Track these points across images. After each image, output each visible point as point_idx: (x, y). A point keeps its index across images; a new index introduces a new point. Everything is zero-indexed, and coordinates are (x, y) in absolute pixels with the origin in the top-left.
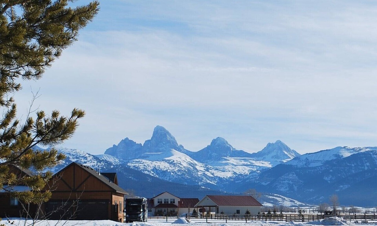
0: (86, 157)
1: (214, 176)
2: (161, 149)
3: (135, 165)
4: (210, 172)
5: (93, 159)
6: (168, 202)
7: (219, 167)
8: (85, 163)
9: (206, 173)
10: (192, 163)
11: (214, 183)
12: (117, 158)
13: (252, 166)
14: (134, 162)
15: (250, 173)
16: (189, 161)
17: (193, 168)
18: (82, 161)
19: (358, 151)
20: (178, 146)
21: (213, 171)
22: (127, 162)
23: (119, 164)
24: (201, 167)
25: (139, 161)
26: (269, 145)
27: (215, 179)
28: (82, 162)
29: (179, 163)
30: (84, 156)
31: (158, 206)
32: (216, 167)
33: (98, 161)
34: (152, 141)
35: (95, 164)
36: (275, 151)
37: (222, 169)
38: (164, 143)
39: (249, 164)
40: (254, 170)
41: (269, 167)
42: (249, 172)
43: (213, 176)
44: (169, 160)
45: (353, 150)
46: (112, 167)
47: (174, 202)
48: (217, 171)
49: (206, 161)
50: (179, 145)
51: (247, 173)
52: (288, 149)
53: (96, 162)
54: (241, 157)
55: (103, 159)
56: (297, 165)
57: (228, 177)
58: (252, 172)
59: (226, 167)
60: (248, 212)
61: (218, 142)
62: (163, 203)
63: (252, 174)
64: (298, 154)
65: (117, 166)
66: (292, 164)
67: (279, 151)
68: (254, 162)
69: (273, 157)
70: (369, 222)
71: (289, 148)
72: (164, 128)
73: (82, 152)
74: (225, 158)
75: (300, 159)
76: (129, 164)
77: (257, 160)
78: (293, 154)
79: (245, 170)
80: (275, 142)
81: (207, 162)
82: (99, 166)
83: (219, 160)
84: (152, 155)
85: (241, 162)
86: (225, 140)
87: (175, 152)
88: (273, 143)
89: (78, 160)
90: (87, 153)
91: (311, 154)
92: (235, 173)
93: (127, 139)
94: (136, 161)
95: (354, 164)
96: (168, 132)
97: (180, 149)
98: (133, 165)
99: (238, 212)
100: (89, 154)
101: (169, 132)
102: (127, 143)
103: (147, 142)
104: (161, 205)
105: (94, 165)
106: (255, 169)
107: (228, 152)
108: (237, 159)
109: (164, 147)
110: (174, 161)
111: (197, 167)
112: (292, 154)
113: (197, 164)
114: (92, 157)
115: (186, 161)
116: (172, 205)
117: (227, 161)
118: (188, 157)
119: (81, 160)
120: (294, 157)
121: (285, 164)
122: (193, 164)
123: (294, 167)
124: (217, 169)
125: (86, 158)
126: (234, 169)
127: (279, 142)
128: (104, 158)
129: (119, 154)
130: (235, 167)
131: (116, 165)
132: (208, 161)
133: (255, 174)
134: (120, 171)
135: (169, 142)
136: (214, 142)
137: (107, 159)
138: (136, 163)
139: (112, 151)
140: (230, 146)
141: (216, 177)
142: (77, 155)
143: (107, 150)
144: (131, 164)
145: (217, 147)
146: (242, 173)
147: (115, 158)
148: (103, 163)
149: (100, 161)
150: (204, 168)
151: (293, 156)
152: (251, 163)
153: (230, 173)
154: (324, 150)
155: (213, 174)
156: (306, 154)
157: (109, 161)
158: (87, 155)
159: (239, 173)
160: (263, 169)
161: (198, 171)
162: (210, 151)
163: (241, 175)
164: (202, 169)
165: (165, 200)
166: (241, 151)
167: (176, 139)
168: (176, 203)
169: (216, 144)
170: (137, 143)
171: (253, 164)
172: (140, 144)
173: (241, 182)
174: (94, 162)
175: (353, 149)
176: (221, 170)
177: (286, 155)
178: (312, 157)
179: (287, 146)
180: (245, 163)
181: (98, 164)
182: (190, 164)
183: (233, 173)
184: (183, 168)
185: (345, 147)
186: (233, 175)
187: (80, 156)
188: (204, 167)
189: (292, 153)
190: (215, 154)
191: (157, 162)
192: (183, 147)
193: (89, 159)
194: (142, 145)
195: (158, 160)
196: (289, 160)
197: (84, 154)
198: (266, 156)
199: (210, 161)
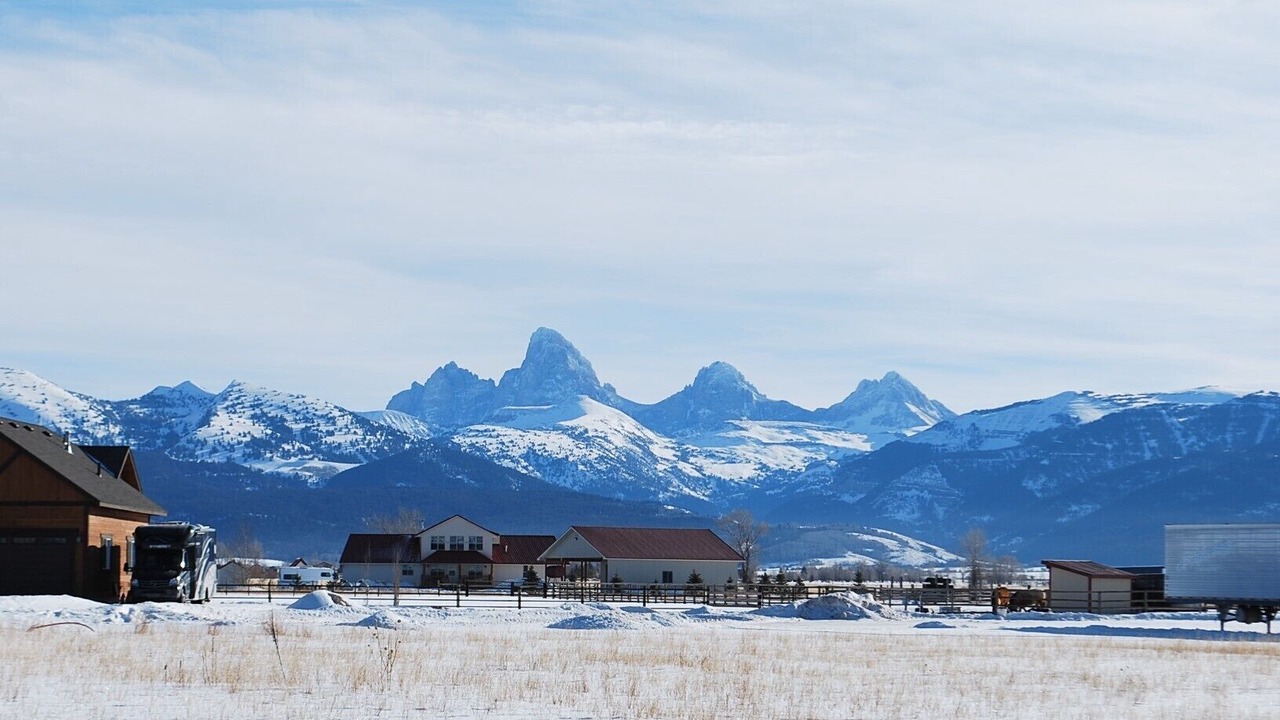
0: (334, 418)
1: (704, 475)
2: (550, 395)
3: (474, 440)
4: (692, 464)
5: (352, 423)
6: (463, 545)
7: (718, 449)
8: (331, 434)
9: (681, 465)
10: (639, 437)
11: (704, 495)
12: (423, 420)
13: (814, 448)
14: (471, 434)
15: (807, 468)
16: (631, 431)
17: (641, 451)
18: (320, 428)
19: (1124, 405)
20: (599, 386)
21: (701, 461)
22: (453, 434)
23: (428, 438)
24: (667, 447)
25: (486, 431)
26: (865, 385)
27: (706, 484)
28: (321, 431)
29: (601, 437)
30: (327, 415)
31: (431, 559)
32: (709, 449)
33: (369, 430)
34: (524, 372)
35: (360, 437)
36: (880, 403)
37: (725, 456)
38: (559, 377)
39: (806, 440)
40: (820, 459)
41: (864, 450)
42: (806, 464)
43: (701, 476)
44: (572, 428)
45: (1108, 403)
46: (407, 446)
47: (480, 547)
48: (712, 461)
49: (680, 432)
50: (602, 385)
51: (800, 465)
52: (919, 399)
53: (360, 432)
54: (783, 420)
55: (382, 423)
56: (944, 445)
57: (745, 477)
58: (814, 464)
59: (740, 450)
60: (695, 579)
61: (716, 376)
62: (447, 548)
63: (813, 471)
64: (949, 412)
65: (423, 443)
66: (930, 442)
67: (895, 405)
68: (819, 434)
69: (874, 422)
70: (963, 608)
71: (924, 396)
72: (556, 332)
73: (322, 403)
74: (737, 422)
75: (956, 428)
76: (456, 439)
77: (828, 430)
78: (934, 413)
79: (795, 460)
80: (882, 378)
81: (682, 435)
82: (369, 443)
83: (718, 429)
84: (525, 415)
85: (783, 433)
86: (736, 370)
87: (591, 403)
88: (876, 381)
89: (309, 425)
91: (987, 411)
92: (764, 467)
93: (452, 365)
94: (477, 431)
95: (1111, 442)
96: (570, 347)
97: (605, 395)
98: (468, 440)
99: (667, 577)
100: (341, 410)
101: (575, 346)
102: (452, 378)
103: (511, 375)
104: (440, 554)
105: (356, 441)
106: (824, 457)
107: (745, 406)
108: (769, 427)
109: (560, 389)
110: (586, 431)
111: (655, 450)
112: (930, 412)
113: (655, 441)
114: (350, 418)
115: (623, 432)
116: (474, 554)
117: (743, 433)
118: (630, 418)
119: (318, 425)
120: (936, 422)
121: (910, 441)
122: (643, 441)
123: (937, 450)
124: (712, 456)
125: (332, 420)
126: (761, 454)
127: (893, 379)
128: (385, 420)
129: (428, 410)
130: (765, 450)
131: (420, 442)
132: (688, 430)
133: (820, 470)
134: (430, 460)
135: (573, 375)
136: (704, 375)
137: (393, 425)
138: (476, 435)
139: (409, 401)
140: (752, 387)
141: (709, 477)
142: (308, 413)
143: (394, 397)
144: (461, 439)
145: (714, 392)
146: (786, 468)
147: (417, 421)
148: (381, 435)
149: (373, 430)
150: (674, 452)
151: (934, 418)
152: (810, 438)
153: (751, 466)
154: (1025, 403)
155: (699, 469)
156: (973, 413)
157: (399, 431)
158: (336, 413)
159: (777, 468)
160: (846, 457)
161: (656, 460)
162: (691, 402)
163: (782, 472)
164: (669, 454)
165: (453, 538)
166: (782, 401)
167: (593, 367)
168: (487, 550)
169: (710, 383)
170: (480, 378)
171: (817, 442)
172: (490, 379)
173: (783, 493)
174: (355, 433)
175: (1110, 399)
176: (723, 458)
177: (915, 416)
178: (990, 421)
179: (916, 390)
180: (795, 438)
181: (368, 438)
182: (633, 441)
183: (760, 466)
184: (613, 452)
185: (1085, 394)
186: (759, 472)
187: (314, 414)
188: (673, 448)
189: (932, 409)
190: (707, 411)
191: (538, 433)
192: (614, 390)
193: (340, 423)
194: (497, 385)
195: (541, 429)
196: (922, 429)
197: (327, 410)
198: (855, 418)
199: (692, 433)
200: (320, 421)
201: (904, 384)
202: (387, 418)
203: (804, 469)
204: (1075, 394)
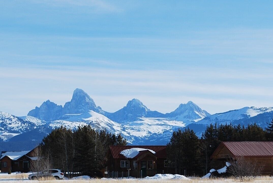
0: (11, 119)
1: (130, 135)
2: (80, 110)
3: (56, 125)
4: (126, 132)
5: (17, 120)
7: (135, 127)
8: (10, 124)
9: (123, 132)
10: (109, 123)
11: (130, 142)
12: (39, 119)
13: (166, 126)
14: (55, 123)
15: (163, 133)
16: (107, 121)
17: (110, 128)
18: (7, 122)
19: (264, 111)
20: (96, 107)
21: (129, 131)
22: (49, 123)
23: (41, 125)
24: (118, 127)
25: (60, 122)
26: (182, 105)
27: (131, 138)
28: (7, 123)
29: (97, 124)
30: (9, 118)
32: (132, 127)
33: (23, 123)
34: (72, 103)
35: (20, 125)
36: (186, 111)
37: (137, 129)
38: (83, 104)
39: (163, 123)
40: (167, 130)
41: (181, 126)
42: (163, 131)
43: (129, 136)
44: (88, 121)
45: (259, 110)
46: (35, 128)
48: (133, 130)
49: (122, 121)
50: (97, 107)
51: (161, 132)
52: (199, 110)
53: (20, 123)
54: (155, 117)
55: (27, 120)
56: (207, 125)
57: (144, 136)
58: (166, 132)
59: (142, 127)
61: (134, 103)
63: (165, 133)
64: (208, 114)
65: (40, 126)
66: (202, 124)
67: (191, 112)
68: (167, 122)
69: (185, 117)
71: (200, 109)
72: (82, 90)
73: (7, 114)
74: (141, 118)
75: (211, 119)
76: (51, 125)
77: (170, 120)
78: (204, 114)
79: (159, 130)
80: (187, 103)
81: (123, 123)
82: (23, 127)
83: (135, 120)
84: (72, 117)
85: (155, 121)
86: (140, 101)
87: (94, 113)
88: (185, 104)
89: (3, 121)
90: (12, 115)
91: (221, 113)
92: (150, 132)
93: (48, 101)
94: (57, 122)
95: (260, 123)
96: (86, 95)
97: (98, 110)
98: (54, 125)
100: (14, 116)
101: (88, 94)
102: (49, 105)
103: (68, 104)
105: (19, 126)
106: (169, 129)
107: (143, 113)
108: (151, 119)
109: (83, 108)
110: (92, 122)
111: (115, 127)
112: (203, 114)
113: (115, 124)
114: (17, 119)
115: (104, 122)
117: (142, 121)
118: (106, 117)
119: (6, 121)
120: (204, 117)
121: (197, 124)
122: (111, 125)
123: (205, 126)
124: (133, 129)
125: (11, 120)
126: (148, 128)
127: (190, 103)
128: (27, 119)
129: (41, 116)
130: (150, 127)
131: (39, 126)
132: (125, 121)
133: (167, 133)
134: (43, 132)
135: (88, 103)
136: (130, 103)
137: (30, 121)
138: (57, 124)
139: (35, 113)
140: (145, 106)
141: (132, 136)
142: (3, 117)
143: (30, 112)
144: (52, 125)
145: (133, 108)
146: (157, 133)
147: (37, 119)
148: (27, 124)
149: (24, 123)
150: (120, 128)
151: (204, 116)
152: (164, 123)
153: (146, 132)
154: (233, 111)
155: (129, 133)
156: (216, 114)
157: (32, 123)
158: (12, 117)
159: (154, 133)
160: (176, 129)
161: (115, 131)
162: (126, 112)
163: (155, 134)
164: (119, 129)
166: (155, 111)
167: (94, 101)
169: (132, 105)
170: (57, 105)
171: (167, 124)
172: (61, 105)
173: (155, 141)
174: (18, 124)
175: (260, 109)
176: (136, 130)
177: (198, 115)
178: (221, 117)
179: (198, 107)
180: (159, 123)
181: (22, 125)
182: (107, 125)
183: (148, 132)
184: (101, 128)
185: (252, 107)
186: (148, 134)
187: (5, 118)
188: (120, 127)
189: (203, 113)
190: (131, 115)
191: (77, 122)
192: (100, 108)
193: (13, 120)
194: (63, 107)
195: (78, 121)
196: (200, 119)
197: (9, 116)
198: (179, 116)
199: (126, 122)
200: (7, 120)
201: (194, 105)
202: (28, 118)
203: (162, 133)
204: (249, 108)
